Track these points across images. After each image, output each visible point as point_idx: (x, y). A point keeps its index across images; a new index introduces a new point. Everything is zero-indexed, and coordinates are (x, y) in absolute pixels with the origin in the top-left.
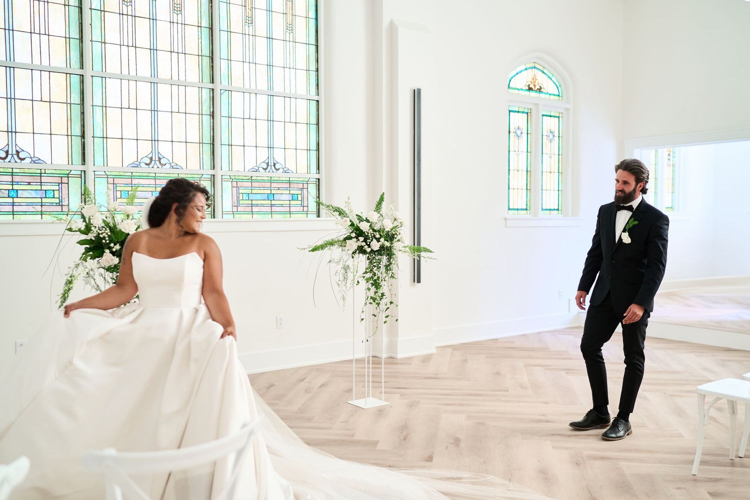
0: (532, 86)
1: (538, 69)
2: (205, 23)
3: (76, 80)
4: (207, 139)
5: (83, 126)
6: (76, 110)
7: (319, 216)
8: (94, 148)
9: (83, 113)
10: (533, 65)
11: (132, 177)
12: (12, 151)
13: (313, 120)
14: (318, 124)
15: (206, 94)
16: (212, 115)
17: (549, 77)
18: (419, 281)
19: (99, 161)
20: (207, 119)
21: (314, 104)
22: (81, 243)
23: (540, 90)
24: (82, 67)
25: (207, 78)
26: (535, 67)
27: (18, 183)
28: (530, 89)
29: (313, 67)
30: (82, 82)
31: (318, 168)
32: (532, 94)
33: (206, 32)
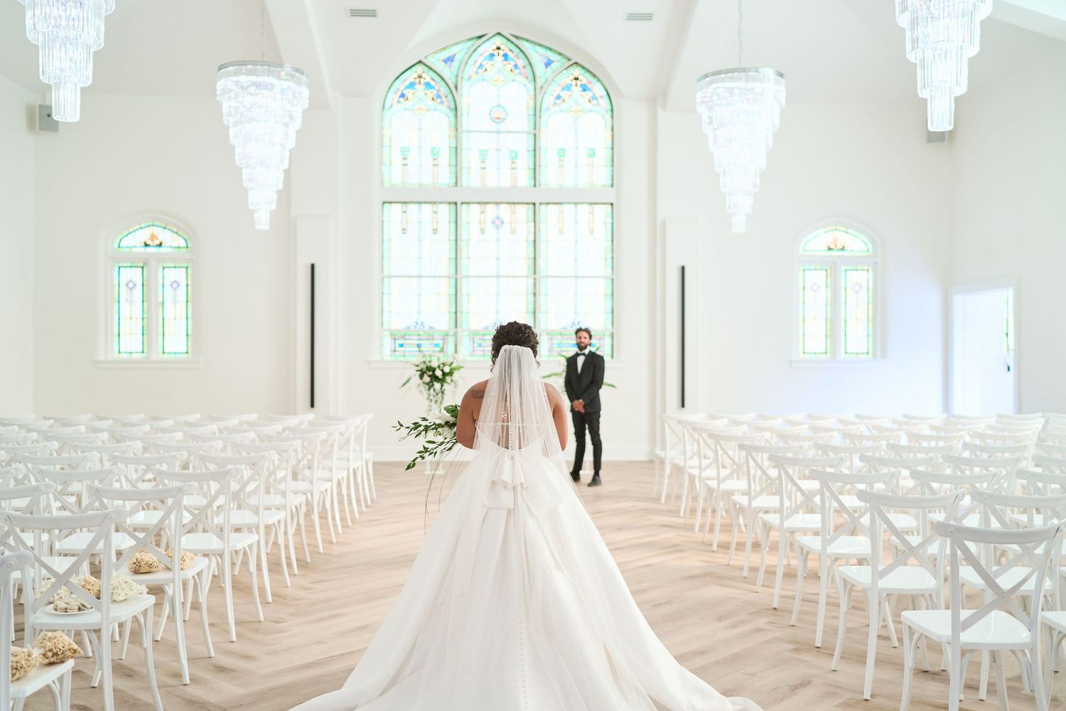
0: (832, 246)
1: (840, 231)
2: (532, 238)
3: (453, 281)
4: (531, 310)
5: (456, 307)
6: (454, 297)
7: (612, 358)
8: (463, 319)
9: (456, 299)
10: (834, 228)
11: (484, 335)
12: (420, 322)
13: (610, 292)
14: (612, 295)
15: (531, 282)
16: (535, 294)
17: (854, 236)
18: (683, 406)
19: (465, 326)
20: (531, 297)
21: (610, 281)
22: (417, 371)
23: (843, 249)
24: (456, 273)
25: (532, 272)
26: (836, 230)
27: (422, 340)
28: (830, 249)
29: (609, 256)
30: (456, 282)
31: (613, 325)
32: (831, 253)
33: (531, 244)
